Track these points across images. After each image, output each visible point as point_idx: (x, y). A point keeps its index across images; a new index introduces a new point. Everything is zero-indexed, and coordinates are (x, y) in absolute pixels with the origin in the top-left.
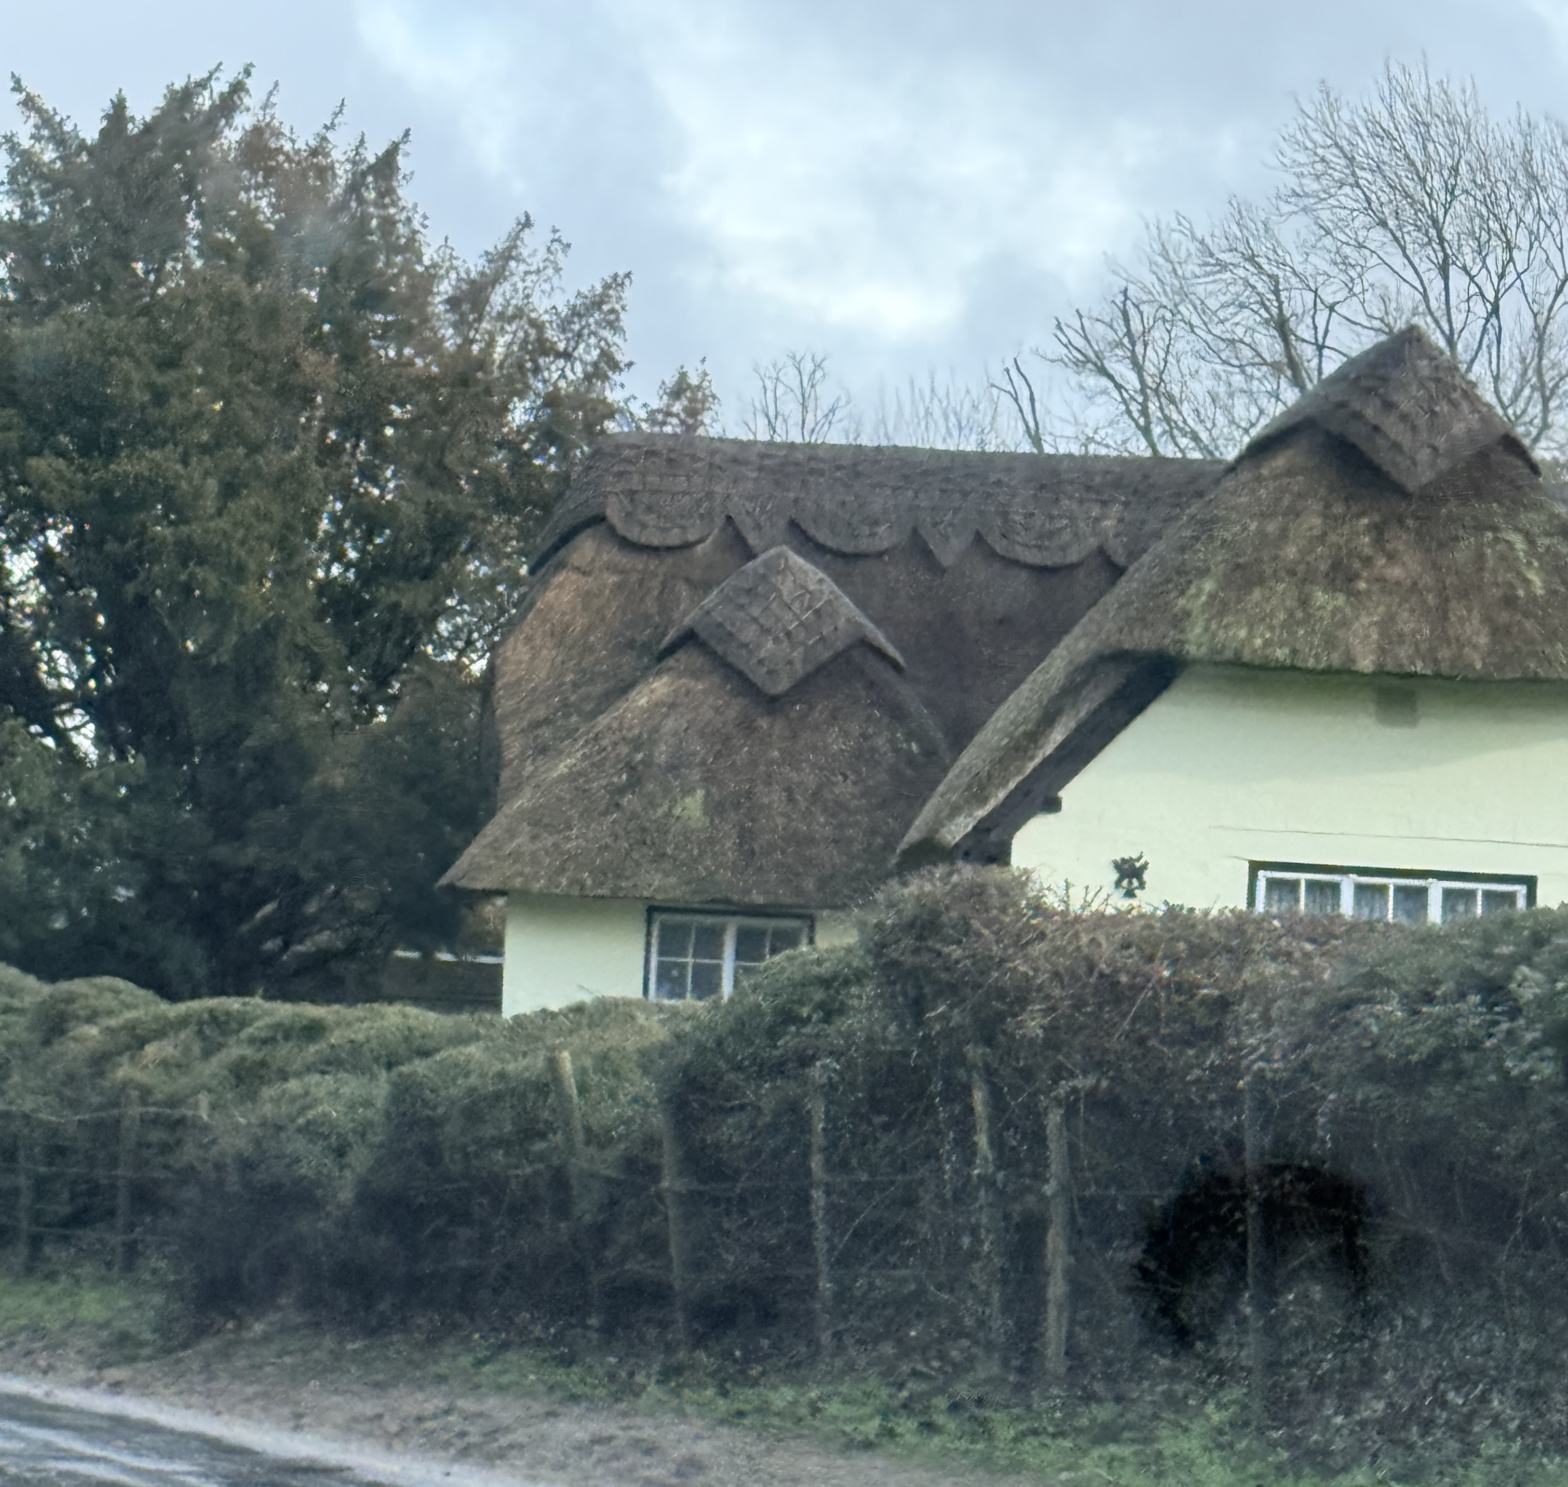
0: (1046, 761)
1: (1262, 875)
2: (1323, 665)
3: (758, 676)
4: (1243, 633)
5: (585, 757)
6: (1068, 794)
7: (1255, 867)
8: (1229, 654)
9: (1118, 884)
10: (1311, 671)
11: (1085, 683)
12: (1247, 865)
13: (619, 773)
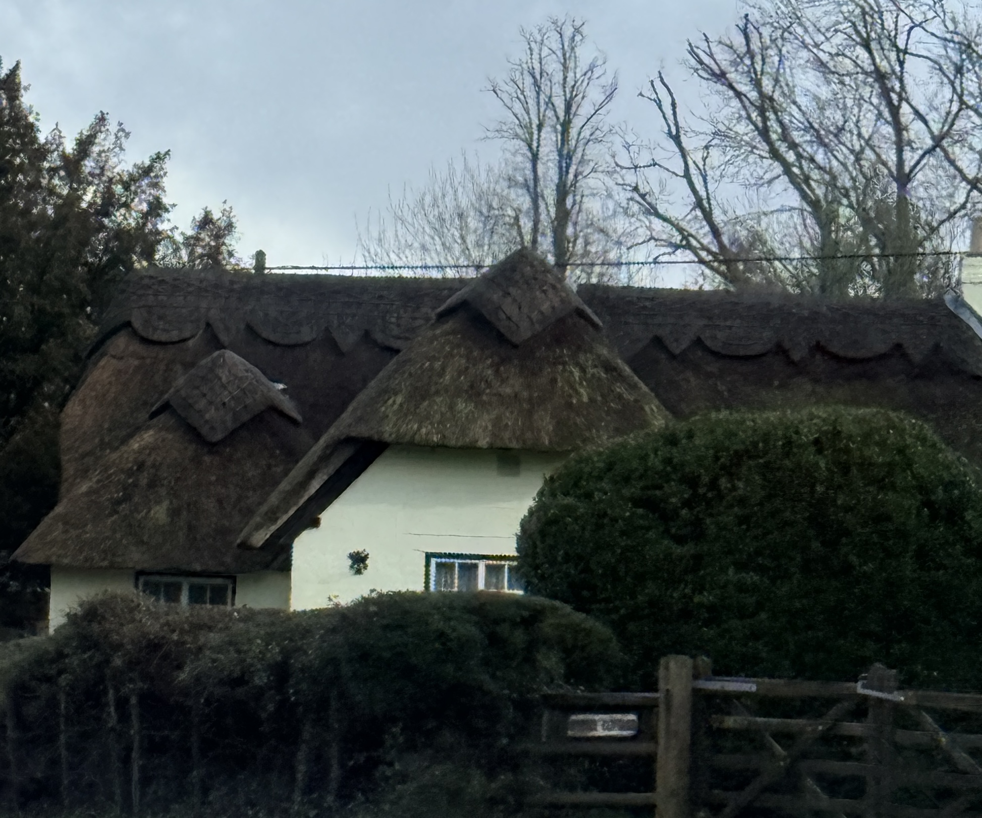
0: (310, 499)
1: (433, 561)
2: (460, 444)
3: (204, 431)
4: (416, 426)
5: (98, 481)
6: (326, 517)
7: (429, 556)
8: (407, 438)
9: (352, 567)
10: (454, 448)
11: (331, 454)
12: (424, 555)
13: (117, 492)
